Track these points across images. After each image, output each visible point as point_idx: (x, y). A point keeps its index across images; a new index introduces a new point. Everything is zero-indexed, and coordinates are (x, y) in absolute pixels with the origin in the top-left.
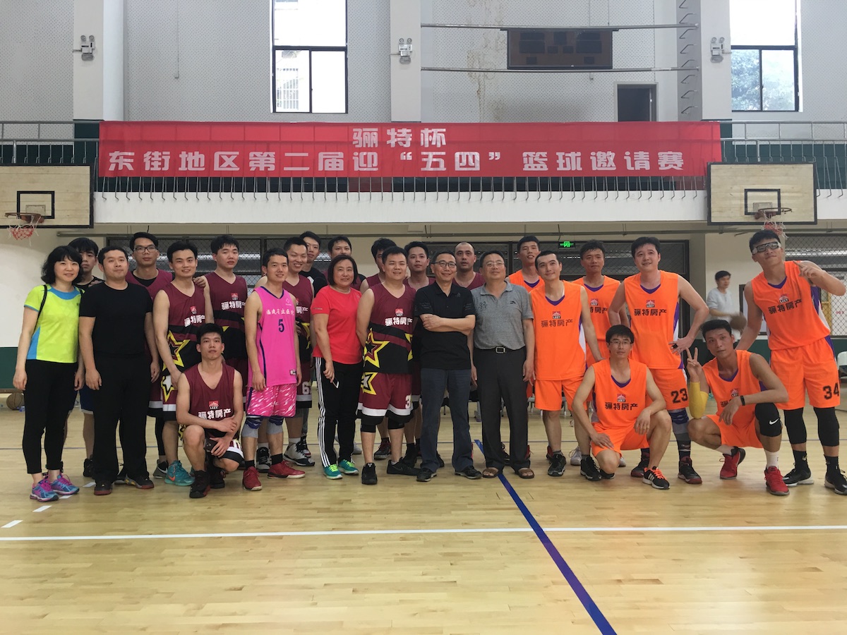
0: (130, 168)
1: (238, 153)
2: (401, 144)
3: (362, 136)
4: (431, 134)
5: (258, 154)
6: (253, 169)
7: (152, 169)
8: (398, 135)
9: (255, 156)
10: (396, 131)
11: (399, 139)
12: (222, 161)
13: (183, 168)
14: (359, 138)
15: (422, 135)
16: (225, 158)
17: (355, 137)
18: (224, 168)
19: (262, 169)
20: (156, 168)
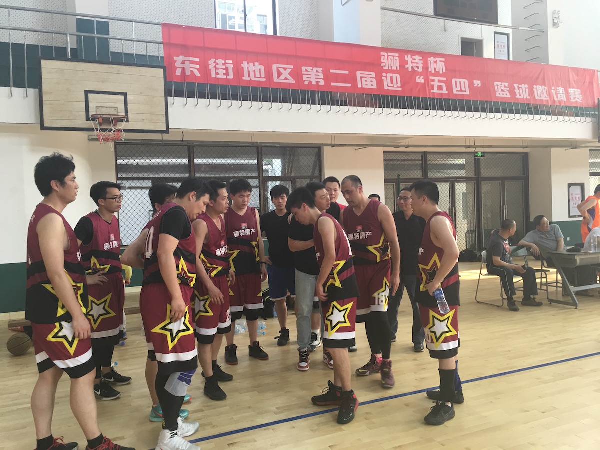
0: (197, 74)
1: (292, 67)
2: (416, 69)
3: (388, 60)
4: (435, 62)
5: (309, 69)
6: (306, 83)
7: (218, 77)
8: (414, 61)
9: (307, 71)
10: (412, 57)
11: (414, 65)
12: (280, 74)
13: (246, 78)
14: (386, 61)
15: (429, 62)
16: (282, 70)
17: (383, 61)
18: (282, 80)
19: (314, 83)
20: (222, 76)
